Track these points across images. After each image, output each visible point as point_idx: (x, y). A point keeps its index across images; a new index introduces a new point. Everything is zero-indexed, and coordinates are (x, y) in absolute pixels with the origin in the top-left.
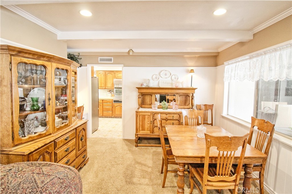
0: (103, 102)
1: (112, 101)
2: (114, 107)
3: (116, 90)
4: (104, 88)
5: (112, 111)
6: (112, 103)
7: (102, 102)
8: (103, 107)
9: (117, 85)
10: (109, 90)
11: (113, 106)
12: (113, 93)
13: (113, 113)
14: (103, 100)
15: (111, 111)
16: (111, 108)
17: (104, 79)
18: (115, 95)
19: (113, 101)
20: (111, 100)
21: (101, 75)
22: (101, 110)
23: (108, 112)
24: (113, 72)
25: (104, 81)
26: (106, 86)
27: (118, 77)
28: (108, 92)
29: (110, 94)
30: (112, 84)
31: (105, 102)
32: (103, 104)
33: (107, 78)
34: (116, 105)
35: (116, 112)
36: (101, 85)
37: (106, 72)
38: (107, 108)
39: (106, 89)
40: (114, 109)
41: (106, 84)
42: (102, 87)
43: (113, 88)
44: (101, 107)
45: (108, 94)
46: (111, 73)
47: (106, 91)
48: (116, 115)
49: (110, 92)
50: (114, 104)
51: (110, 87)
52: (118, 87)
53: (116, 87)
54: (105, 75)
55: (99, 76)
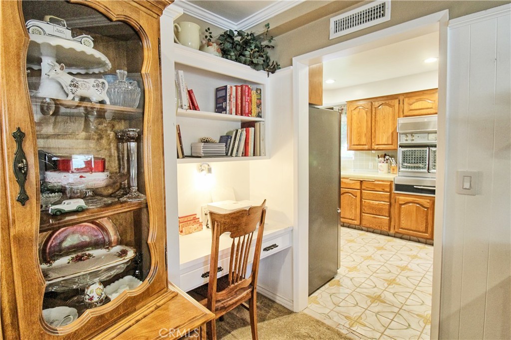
0: (363, 187)
1: (391, 185)
2: (397, 206)
3: (404, 152)
4: (366, 147)
5: (390, 216)
6: (390, 192)
7: (359, 188)
8: (361, 201)
9: (410, 137)
10: (383, 153)
11: (393, 201)
12: (394, 162)
13: (392, 224)
14: (361, 181)
15: (387, 215)
16: (387, 207)
17: (367, 121)
18: (402, 169)
19: (393, 187)
20: (387, 181)
21: (359, 112)
22: (356, 208)
23: (375, 217)
24: (397, 98)
25: (367, 127)
26: (373, 141)
27: (411, 112)
28: (379, 158)
29: (385, 165)
30: (392, 136)
31: (367, 188)
32: (361, 192)
33: (375, 118)
34: (401, 198)
35: (403, 222)
36: (359, 140)
37: (374, 103)
38: (374, 206)
39: (374, 150)
40: (395, 211)
41: (372, 136)
42: (362, 146)
43: (396, 148)
44: (356, 199)
45: (380, 164)
46: (390, 101)
47: (373, 155)
48: (400, 229)
49: (385, 157)
50: (397, 197)
51: (385, 143)
52: (413, 142)
53: (405, 142)
54: (370, 111)
55: (354, 114)
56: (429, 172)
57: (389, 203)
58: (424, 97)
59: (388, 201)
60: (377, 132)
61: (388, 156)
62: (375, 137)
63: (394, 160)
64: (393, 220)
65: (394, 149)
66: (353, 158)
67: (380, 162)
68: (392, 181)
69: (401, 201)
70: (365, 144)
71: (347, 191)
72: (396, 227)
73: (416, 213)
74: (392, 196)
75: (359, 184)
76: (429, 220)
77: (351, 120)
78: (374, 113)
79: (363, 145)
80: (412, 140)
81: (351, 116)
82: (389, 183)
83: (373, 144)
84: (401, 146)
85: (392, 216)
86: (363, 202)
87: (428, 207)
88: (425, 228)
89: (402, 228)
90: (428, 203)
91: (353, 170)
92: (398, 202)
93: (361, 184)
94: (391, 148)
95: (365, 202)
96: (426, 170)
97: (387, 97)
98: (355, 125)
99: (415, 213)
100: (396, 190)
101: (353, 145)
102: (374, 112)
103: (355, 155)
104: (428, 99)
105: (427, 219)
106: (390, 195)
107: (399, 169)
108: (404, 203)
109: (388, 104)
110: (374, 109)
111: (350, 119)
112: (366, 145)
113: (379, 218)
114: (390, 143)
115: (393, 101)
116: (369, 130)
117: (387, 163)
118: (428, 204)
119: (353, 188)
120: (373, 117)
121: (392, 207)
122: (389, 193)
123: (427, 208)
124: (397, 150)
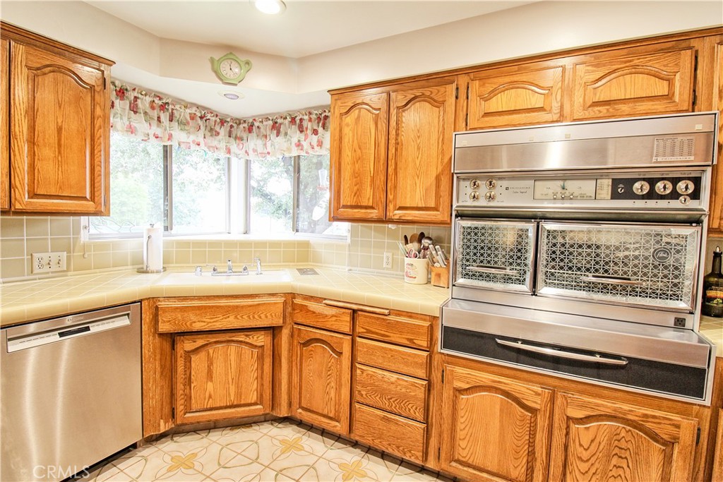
0: (359, 330)
1: (431, 327)
2: (447, 394)
3: (468, 232)
4: (374, 214)
5: (426, 420)
6: (430, 349)
7: (347, 329)
8: (353, 368)
9: (484, 189)
10: (414, 230)
11: (436, 376)
12: (439, 257)
13: (433, 442)
14: (354, 311)
15: (420, 416)
16: (421, 394)
17: (377, 145)
18: (461, 281)
19: (439, 335)
20: (422, 316)
21: (359, 117)
22: (340, 385)
23: (388, 420)
24: (452, 82)
25: (376, 159)
26: (390, 197)
27: (486, 119)
28: (407, 242)
29: (420, 264)
30: (438, 186)
31: (369, 331)
32: (353, 342)
33: (397, 135)
34: (459, 370)
35: (463, 444)
36: (358, 193)
37: (393, 95)
38: (385, 386)
39: (391, 221)
40: (441, 409)
41: (389, 185)
42: (363, 211)
43: (446, 218)
44: (339, 362)
45: (407, 260)
46: (434, 90)
47: (392, 235)
48: (454, 464)
49: (420, 241)
50: (449, 367)
51: (420, 205)
52: (492, 204)
53: (470, 203)
54: (383, 115)
55: (348, 125)
56: (534, 294)
57: (425, 383)
58: (524, 78)
59: (424, 376)
60: (401, 175)
61: (429, 238)
62: (395, 187)
63: (440, 253)
64: (434, 432)
65: (442, 223)
66: (349, 241)
67: (408, 255)
68: (435, 318)
69: (459, 380)
70: (371, 204)
71: (318, 337)
72: (443, 455)
73: (501, 421)
74: (435, 363)
75: (348, 318)
76: (537, 449)
77: (341, 139)
78: (393, 123)
79: (366, 207)
80: (491, 198)
81: (341, 130)
82: (427, 324)
83: (391, 207)
84: (461, 215)
85: (434, 419)
86: (358, 372)
87: (538, 407)
88: (524, 469)
89: (458, 461)
90: (537, 394)
91: (347, 268)
92: (451, 382)
93: (353, 319)
94: (433, 218)
95: (363, 371)
96: (526, 287)
97: (428, 77)
98: (348, 155)
99: (497, 422)
100: (445, 346)
101: (345, 207)
102: (393, 119)
103: (353, 233)
104: (532, 84)
105: (531, 444)
106: (430, 357)
107: (455, 279)
108: (467, 386)
109: (429, 97)
110: (393, 112)
111: (337, 137)
112: (372, 208)
113: (396, 423)
114: (433, 205)
115: (442, 89)
116: (382, 167)
117: (424, 257)
118: (538, 399)
119: (334, 328)
120: (393, 132)
121: (434, 392)
122: (425, 354)
123: (533, 411)
124: (450, 223)
